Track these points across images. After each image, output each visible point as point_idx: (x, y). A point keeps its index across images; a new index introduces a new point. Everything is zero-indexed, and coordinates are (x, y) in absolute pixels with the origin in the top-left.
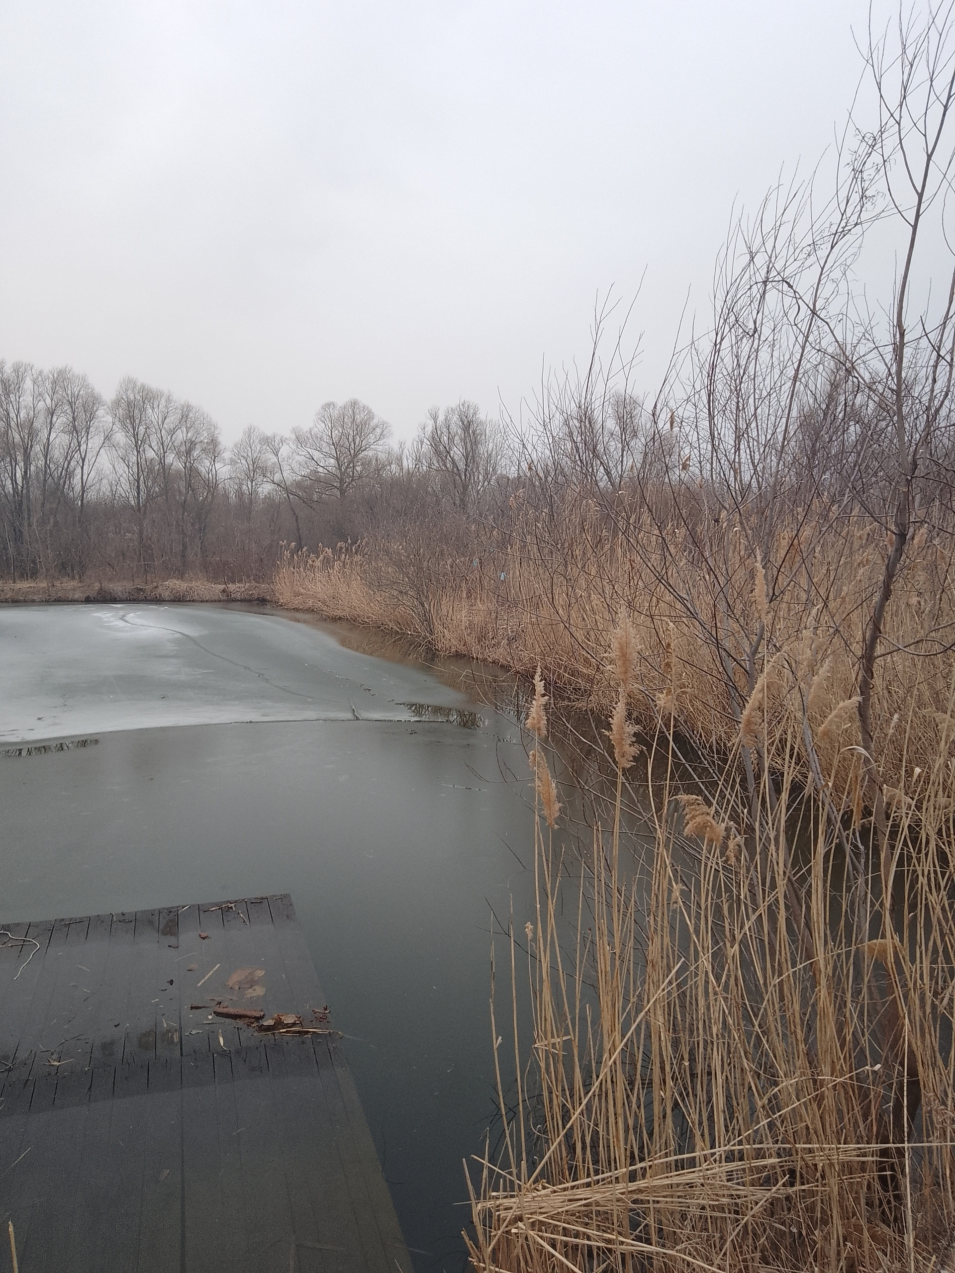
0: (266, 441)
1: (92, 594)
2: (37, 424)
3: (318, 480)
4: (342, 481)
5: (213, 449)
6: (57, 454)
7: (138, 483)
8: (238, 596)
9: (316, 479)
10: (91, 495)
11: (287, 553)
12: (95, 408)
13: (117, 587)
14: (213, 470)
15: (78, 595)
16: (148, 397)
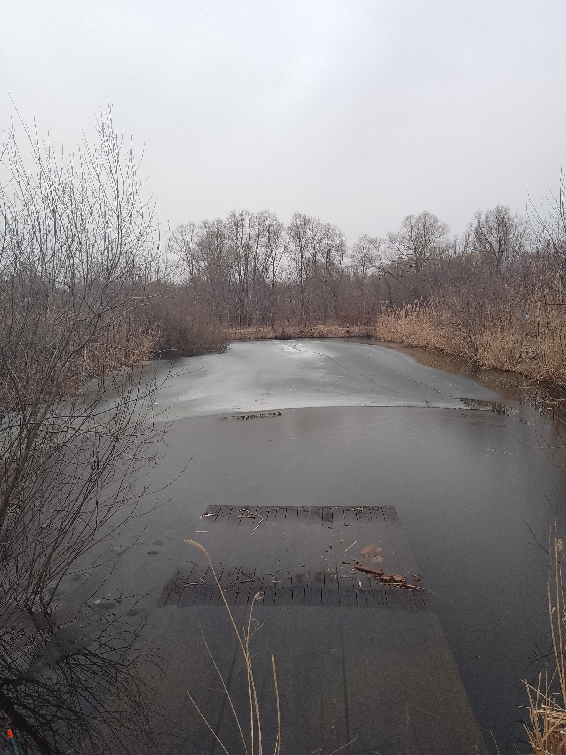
0: (372, 242)
1: (278, 334)
2: (251, 243)
3: (403, 263)
4: (417, 263)
5: (341, 249)
6: (261, 258)
7: (302, 272)
8: (356, 334)
9: (401, 263)
10: (277, 280)
11: (384, 308)
12: (280, 232)
13: (291, 331)
14: (342, 262)
15: (271, 335)
16: (308, 222)
